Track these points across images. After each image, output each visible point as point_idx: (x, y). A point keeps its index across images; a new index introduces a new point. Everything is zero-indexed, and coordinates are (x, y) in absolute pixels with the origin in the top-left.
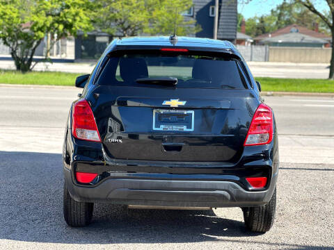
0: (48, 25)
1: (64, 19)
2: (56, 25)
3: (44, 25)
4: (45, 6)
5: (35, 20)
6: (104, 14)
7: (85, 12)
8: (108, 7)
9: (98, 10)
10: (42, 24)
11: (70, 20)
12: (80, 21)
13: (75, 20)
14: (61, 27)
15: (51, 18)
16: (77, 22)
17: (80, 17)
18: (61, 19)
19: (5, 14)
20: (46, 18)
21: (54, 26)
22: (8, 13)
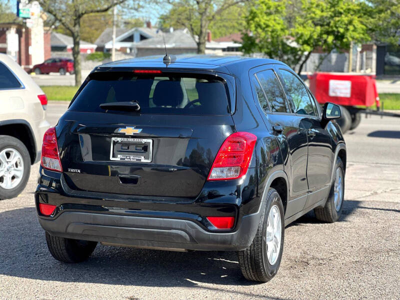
0: (315, 37)
1: (334, 29)
2: (325, 36)
3: (311, 37)
4: (313, 15)
5: (300, 32)
6: (385, 20)
7: (360, 19)
8: (389, 11)
9: (377, 16)
10: (308, 36)
11: (342, 30)
12: (353, 31)
13: (347, 30)
14: (330, 39)
15: (319, 28)
16: (350, 32)
17: (354, 26)
18: (330, 30)
19: (268, 26)
20: (313, 29)
21: (322, 38)
22: (271, 25)
